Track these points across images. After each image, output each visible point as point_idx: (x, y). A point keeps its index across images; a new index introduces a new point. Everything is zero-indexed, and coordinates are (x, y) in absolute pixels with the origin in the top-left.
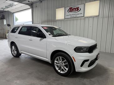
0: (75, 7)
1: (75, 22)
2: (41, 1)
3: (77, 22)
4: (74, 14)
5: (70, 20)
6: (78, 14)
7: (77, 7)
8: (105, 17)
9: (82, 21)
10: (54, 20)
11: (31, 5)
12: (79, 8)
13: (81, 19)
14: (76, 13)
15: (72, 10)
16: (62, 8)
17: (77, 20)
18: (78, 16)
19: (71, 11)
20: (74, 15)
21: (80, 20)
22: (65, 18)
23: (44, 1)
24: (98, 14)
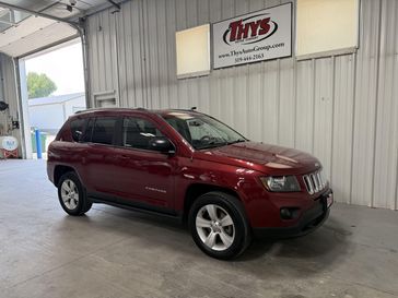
0: (255, 20)
1: (256, 80)
2: (118, 6)
3: (263, 81)
4: (251, 47)
5: (235, 76)
6: (267, 48)
7: (262, 18)
8: (387, 55)
9: (287, 76)
10: (171, 80)
11: (82, 23)
12: (269, 23)
13: (279, 69)
14: (260, 44)
15: (241, 31)
16: (198, 25)
17: (264, 71)
18: (268, 55)
19: (239, 38)
20: (251, 54)
21: (275, 74)
22: (213, 68)
23: (128, 5)
24: (355, 44)
